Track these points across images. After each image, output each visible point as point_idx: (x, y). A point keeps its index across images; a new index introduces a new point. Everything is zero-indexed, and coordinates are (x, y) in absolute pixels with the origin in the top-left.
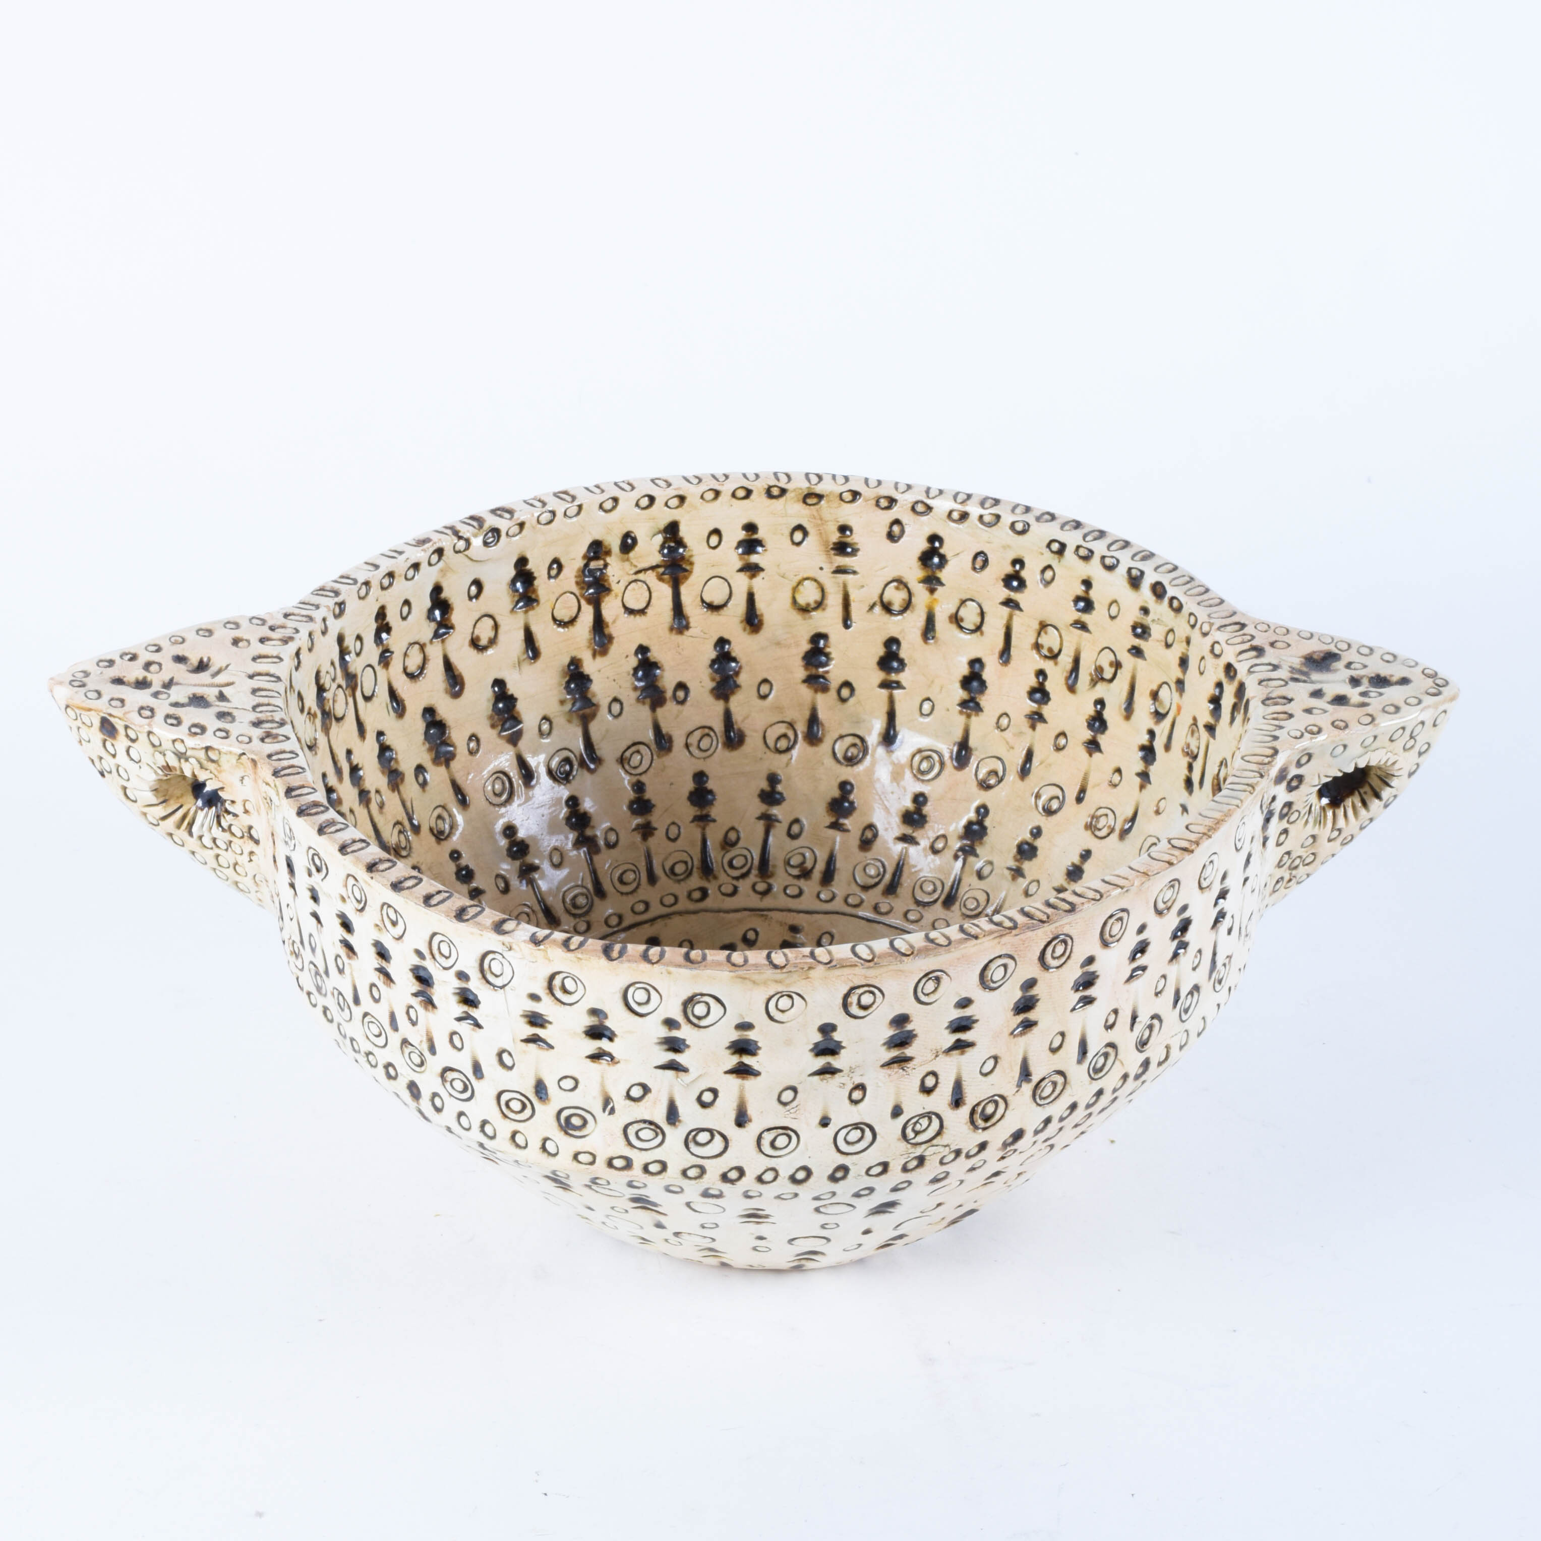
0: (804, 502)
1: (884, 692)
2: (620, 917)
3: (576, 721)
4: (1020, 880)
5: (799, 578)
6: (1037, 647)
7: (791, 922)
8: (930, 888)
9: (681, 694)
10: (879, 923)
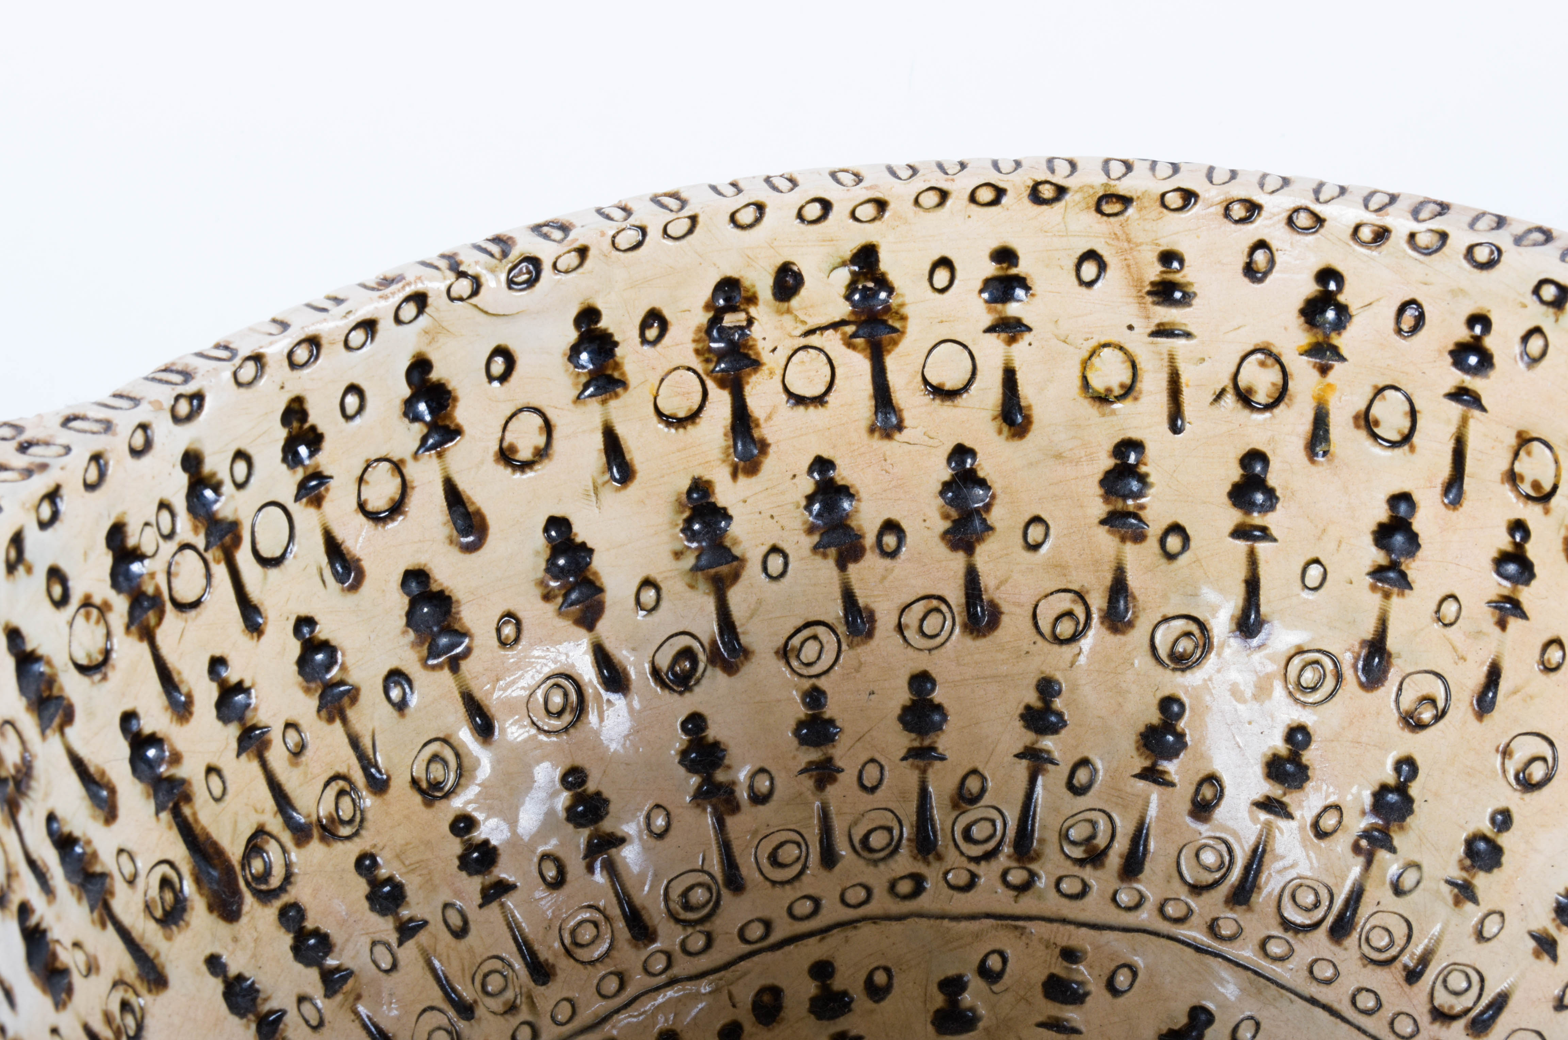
0: (1099, 210)
1: (1242, 545)
2: (768, 925)
3: (703, 586)
4: (1469, 906)
5: (1093, 343)
6: (1513, 477)
7: (1064, 942)
8: (1308, 898)
9: (890, 540)
10: (1216, 955)
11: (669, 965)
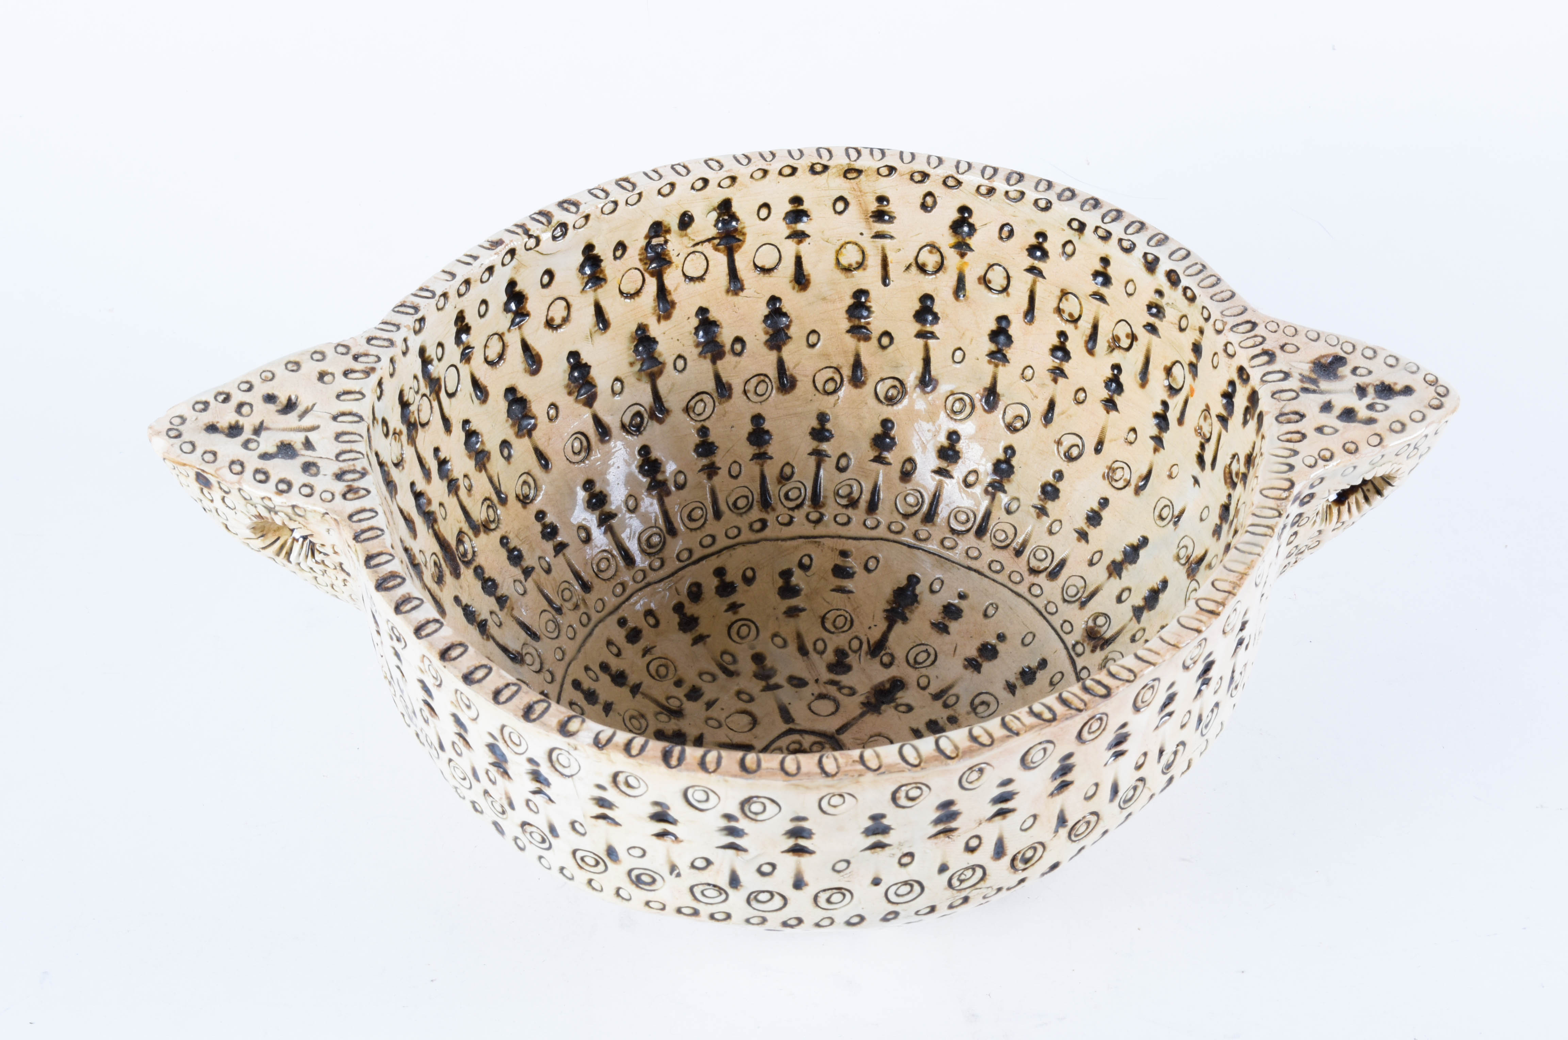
0: (845, 176)
1: (921, 342)
2: (690, 551)
3: (645, 379)
4: (1044, 518)
5: (842, 242)
6: (1059, 311)
7: (840, 547)
8: (963, 517)
9: (738, 347)
10: (919, 549)
11: (645, 577)
